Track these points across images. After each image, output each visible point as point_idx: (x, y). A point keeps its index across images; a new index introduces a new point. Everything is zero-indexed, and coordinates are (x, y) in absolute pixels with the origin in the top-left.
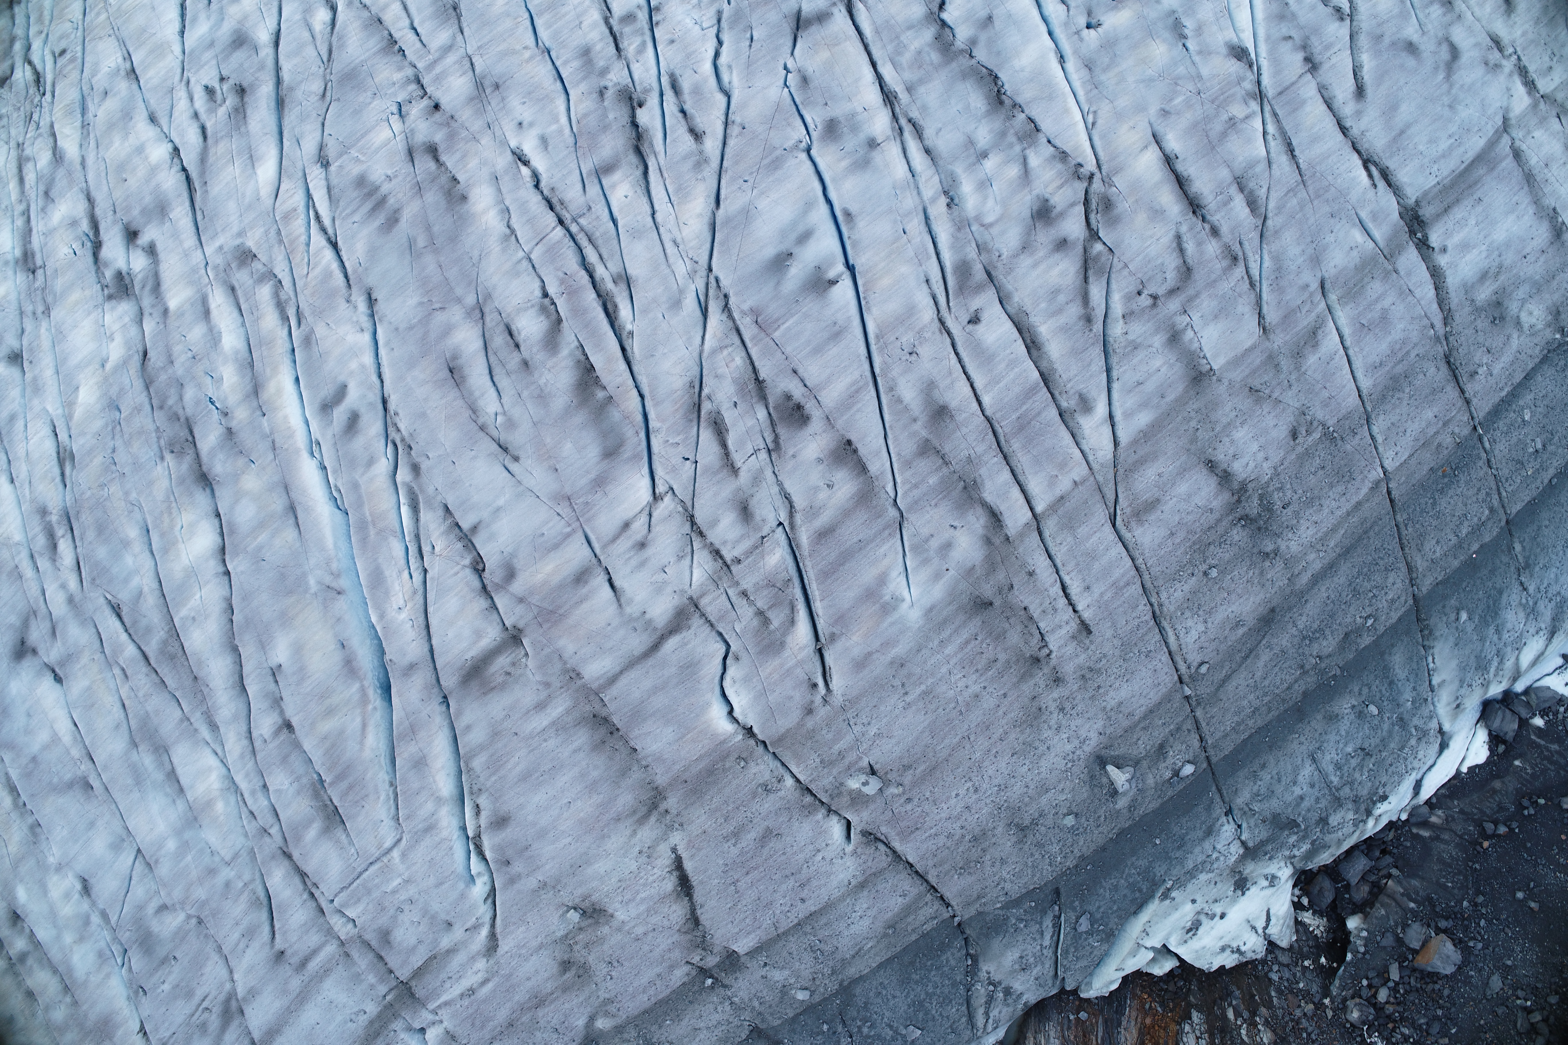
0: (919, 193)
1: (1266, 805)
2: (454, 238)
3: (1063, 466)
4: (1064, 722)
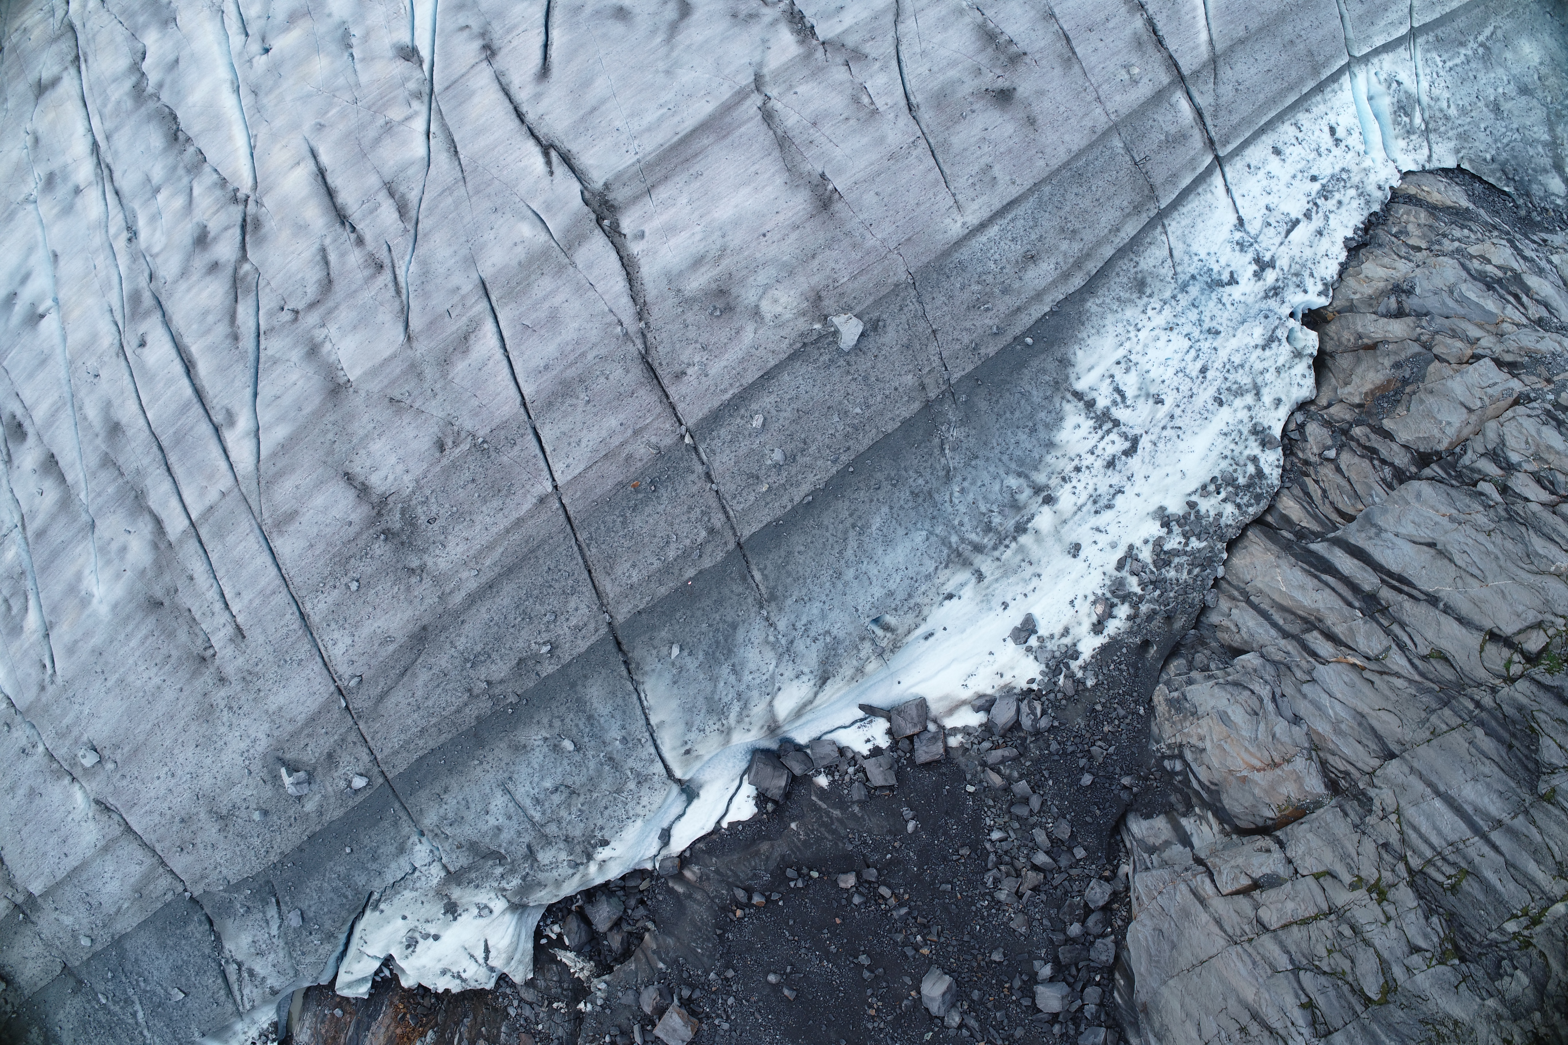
0: (107, 231)
1: (457, 831)
3: (211, 477)
4: (234, 721)
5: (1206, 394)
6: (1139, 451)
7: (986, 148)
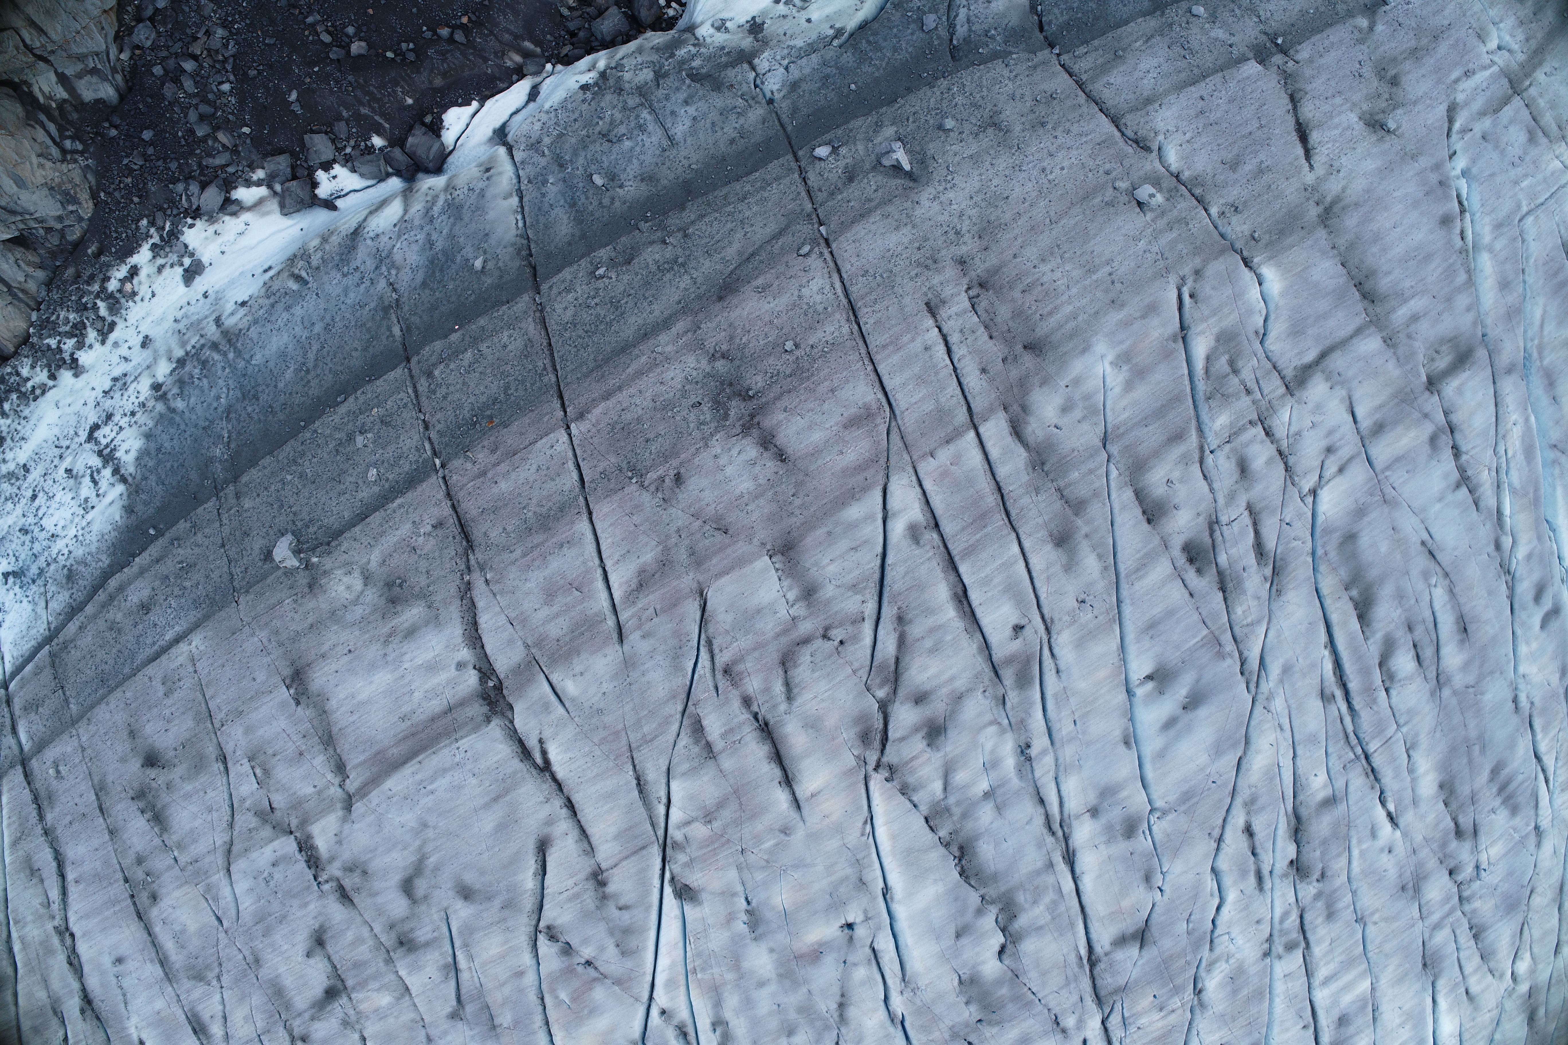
0: (1057, 760)
1: (730, 102)
2: (1453, 750)
3: (945, 474)
4: (956, 220)
5: (35, 475)
6: (88, 428)
7: (167, 712)
